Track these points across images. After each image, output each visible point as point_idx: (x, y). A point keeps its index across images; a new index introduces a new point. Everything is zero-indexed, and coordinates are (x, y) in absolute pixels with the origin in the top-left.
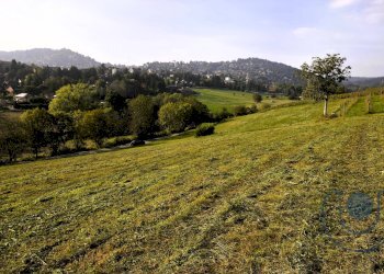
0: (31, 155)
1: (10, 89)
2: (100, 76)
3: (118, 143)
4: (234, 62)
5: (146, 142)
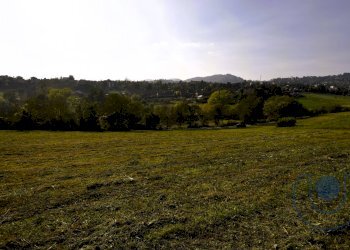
0: (176, 126)
1: (197, 94)
2: (242, 86)
3: (229, 124)
4: (339, 76)
5: (247, 126)
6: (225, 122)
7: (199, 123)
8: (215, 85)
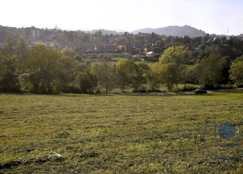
1: (146, 49)
2: (203, 42)
3: (185, 90)
5: (208, 92)
6: (181, 86)
7: (148, 86)
8: (170, 39)
